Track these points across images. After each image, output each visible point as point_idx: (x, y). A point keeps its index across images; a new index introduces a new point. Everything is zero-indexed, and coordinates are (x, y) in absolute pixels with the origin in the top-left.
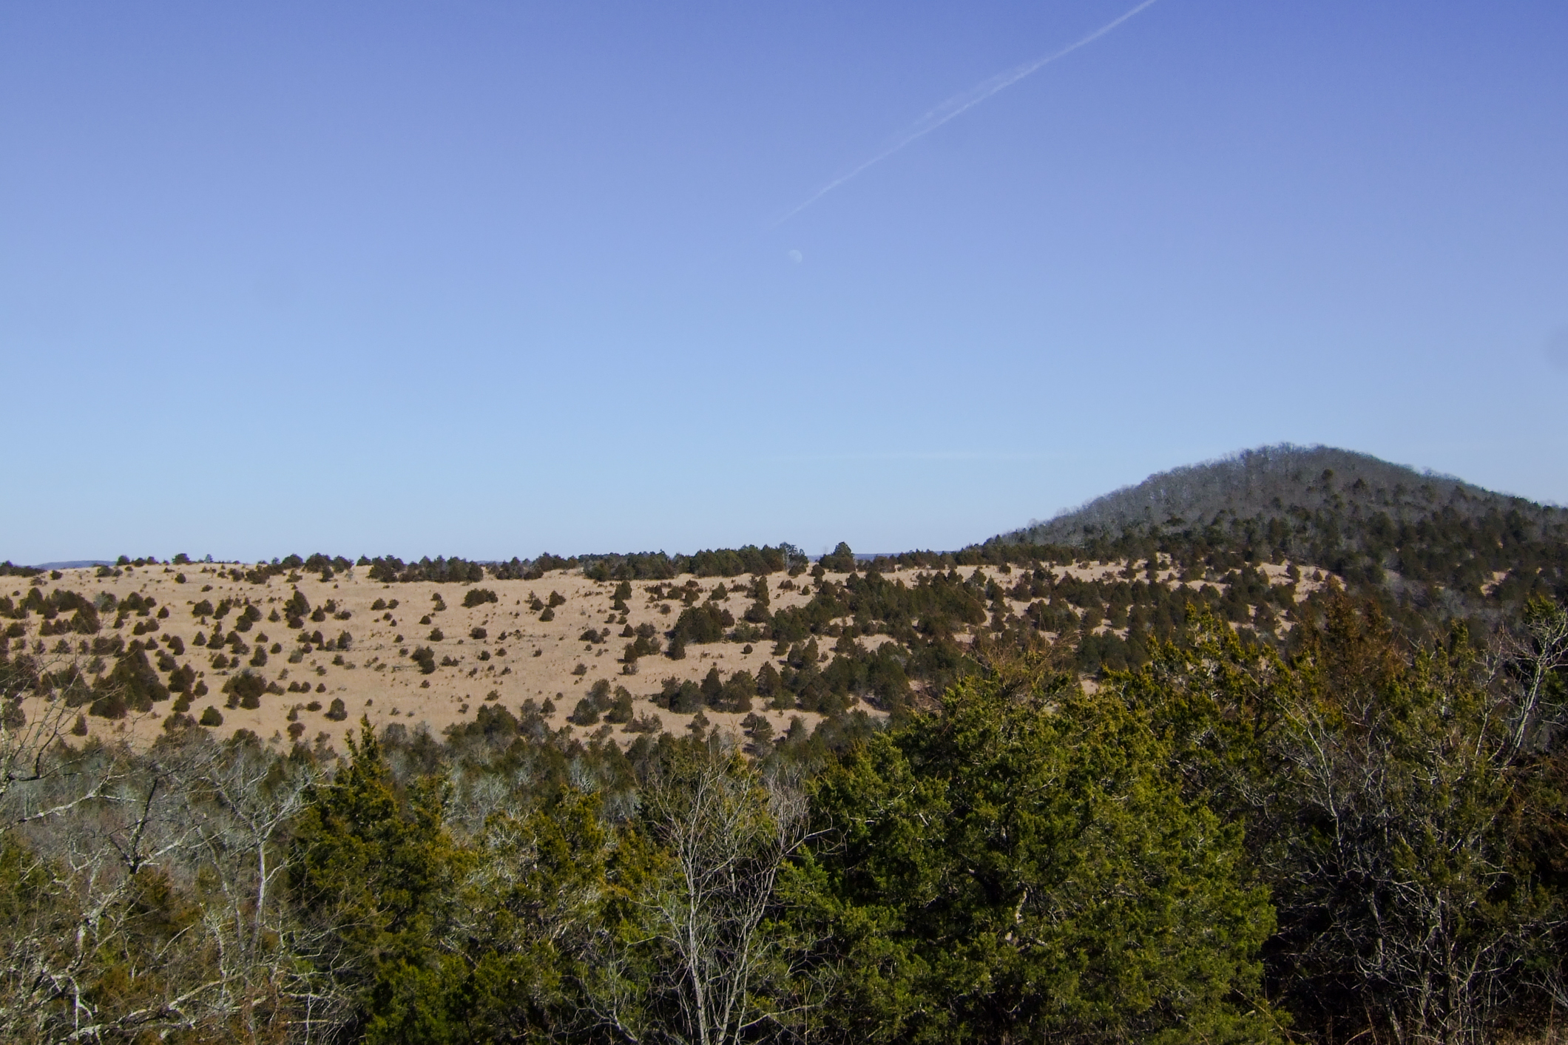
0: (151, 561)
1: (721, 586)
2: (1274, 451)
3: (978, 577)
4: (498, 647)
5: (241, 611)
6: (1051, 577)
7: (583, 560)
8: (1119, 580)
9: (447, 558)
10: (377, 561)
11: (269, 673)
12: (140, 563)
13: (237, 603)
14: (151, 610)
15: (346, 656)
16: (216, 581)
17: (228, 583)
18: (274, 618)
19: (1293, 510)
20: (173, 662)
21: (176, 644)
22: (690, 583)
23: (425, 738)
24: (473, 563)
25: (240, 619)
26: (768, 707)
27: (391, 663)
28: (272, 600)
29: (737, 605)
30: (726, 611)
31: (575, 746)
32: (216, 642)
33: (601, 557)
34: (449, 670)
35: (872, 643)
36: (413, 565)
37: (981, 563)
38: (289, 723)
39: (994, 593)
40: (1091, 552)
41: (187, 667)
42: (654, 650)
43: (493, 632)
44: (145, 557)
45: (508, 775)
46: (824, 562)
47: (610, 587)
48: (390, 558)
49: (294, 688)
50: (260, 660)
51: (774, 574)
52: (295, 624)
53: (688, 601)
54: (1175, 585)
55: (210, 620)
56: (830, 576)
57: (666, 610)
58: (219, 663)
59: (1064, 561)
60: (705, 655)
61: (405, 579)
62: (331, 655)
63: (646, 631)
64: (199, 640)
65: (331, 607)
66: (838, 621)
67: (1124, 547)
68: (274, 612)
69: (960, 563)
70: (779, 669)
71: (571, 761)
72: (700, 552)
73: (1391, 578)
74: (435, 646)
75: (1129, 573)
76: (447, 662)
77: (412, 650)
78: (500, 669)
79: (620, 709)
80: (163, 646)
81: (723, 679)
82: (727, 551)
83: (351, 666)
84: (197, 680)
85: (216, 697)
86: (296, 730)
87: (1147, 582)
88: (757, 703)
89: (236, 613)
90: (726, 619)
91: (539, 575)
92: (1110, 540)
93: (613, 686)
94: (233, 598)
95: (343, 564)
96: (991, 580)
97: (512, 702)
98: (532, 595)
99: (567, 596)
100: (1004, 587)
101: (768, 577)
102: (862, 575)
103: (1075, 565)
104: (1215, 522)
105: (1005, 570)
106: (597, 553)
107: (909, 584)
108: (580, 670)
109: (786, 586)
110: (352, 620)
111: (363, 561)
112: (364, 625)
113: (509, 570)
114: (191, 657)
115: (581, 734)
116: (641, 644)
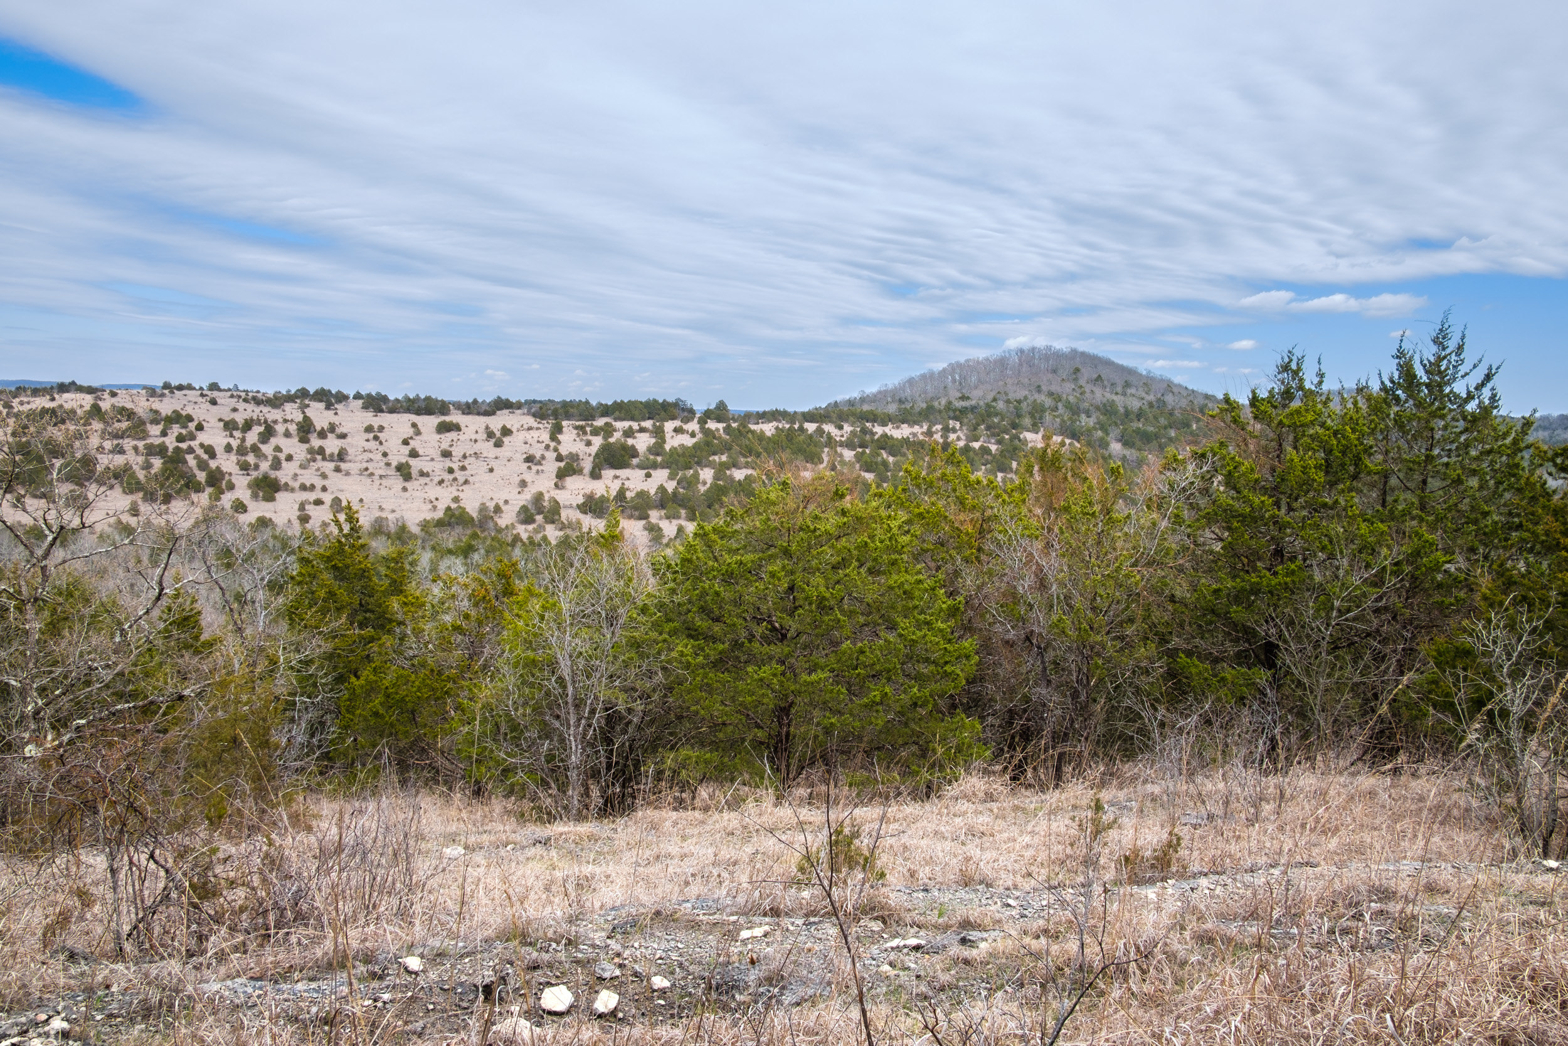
0: (190, 387)
1: (630, 427)
2: (1040, 350)
3: (820, 431)
4: (461, 464)
5: (262, 429)
6: (873, 434)
7: (530, 403)
8: (921, 437)
9: (423, 397)
10: (369, 396)
11: (284, 475)
12: (180, 388)
13: (259, 423)
14: (190, 424)
15: (343, 466)
16: (241, 406)
17: (250, 407)
18: (287, 434)
19: (1051, 394)
20: (207, 465)
21: (211, 452)
22: (607, 424)
23: (403, 528)
24: (443, 402)
25: (260, 434)
26: (661, 518)
27: (378, 472)
28: (286, 421)
29: (642, 443)
30: (633, 446)
31: (517, 538)
32: (242, 451)
33: (540, 402)
34: (423, 480)
35: (739, 475)
36: (397, 400)
37: (822, 422)
38: (298, 513)
39: (830, 442)
40: (905, 417)
41: (218, 468)
42: (579, 472)
43: (457, 452)
44: (185, 383)
45: (466, 557)
46: (708, 415)
47: (548, 424)
48: (378, 394)
49: (303, 488)
50: (276, 465)
51: (670, 422)
52: (304, 440)
53: (605, 438)
54: (961, 444)
55: (237, 434)
56: (712, 425)
57: (589, 444)
58: (245, 467)
59: (884, 424)
60: (616, 477)
61: (392, 411)
62: (331, 465)
63: (574, 457)
64: (228, 448)
65: (332, 428)
66: (716, 458)
67: (927, 414)
68: (287, 430)
69: (808, 421)
70: (670, 490)
71: (513, 550)
72: (615, 402)
73: (1116, 447)
74: (413, 462)
75: (929, 433)
76: (422, 474)
77: (394, 464)
78: (461, 480)
79: (552, 514)
80: (200, 452)
81: (629, 495)
82: (636, 402)
83: (348, 474)
84: (227, 477)
85: (242, 492)
86: (304, 519)
87: (941, 441)
88: (654, 515)
89: (258, 429)
90: (633, 452)
91: (493, 413)
92: (917, 409)
93: (547, 496)
94: (255, 417)
95: (342, 398)
96: (829, 433)
97: (471, 507)
98: (487, 427)
99: (514, 430)
100: (838, 439)
101: (666, 424)
102: (735, 425)
103: (890, 426)
104: (995, 400)
105: (841, 428)
106: (538, 399)
107: (769, 434)
108: (523, 484)
109: (678, 430)
110: (349, 439)
111: (358, 396)
112: (357, 442)
113: (470, 408)
114: (222, 462)
115: (524, 531)
116: (569, 468)
